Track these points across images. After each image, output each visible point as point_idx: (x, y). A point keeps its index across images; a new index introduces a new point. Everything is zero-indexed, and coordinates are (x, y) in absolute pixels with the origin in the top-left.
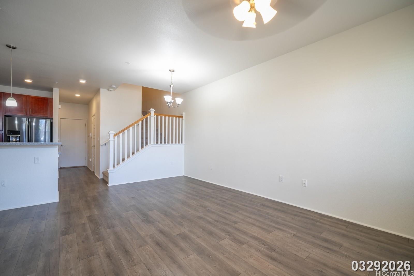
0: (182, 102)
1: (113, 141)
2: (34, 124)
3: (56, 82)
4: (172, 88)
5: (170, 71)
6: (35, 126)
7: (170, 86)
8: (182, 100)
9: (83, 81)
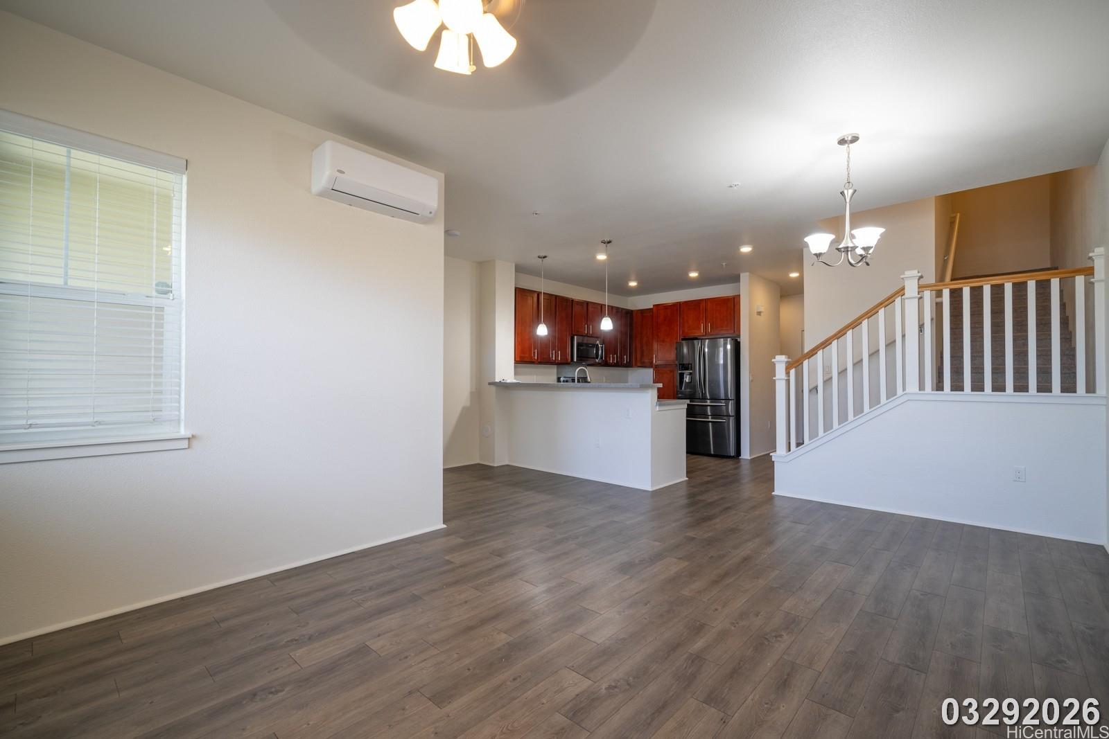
0: (881, 235)
1: (784, 381)
2: (706, 350)
3: (724, 264)
4: (848, 200)
5: (842, 142)
6: (708, 352)
7: (842, 193)
8: (882, 230)
9: (746, 249)
